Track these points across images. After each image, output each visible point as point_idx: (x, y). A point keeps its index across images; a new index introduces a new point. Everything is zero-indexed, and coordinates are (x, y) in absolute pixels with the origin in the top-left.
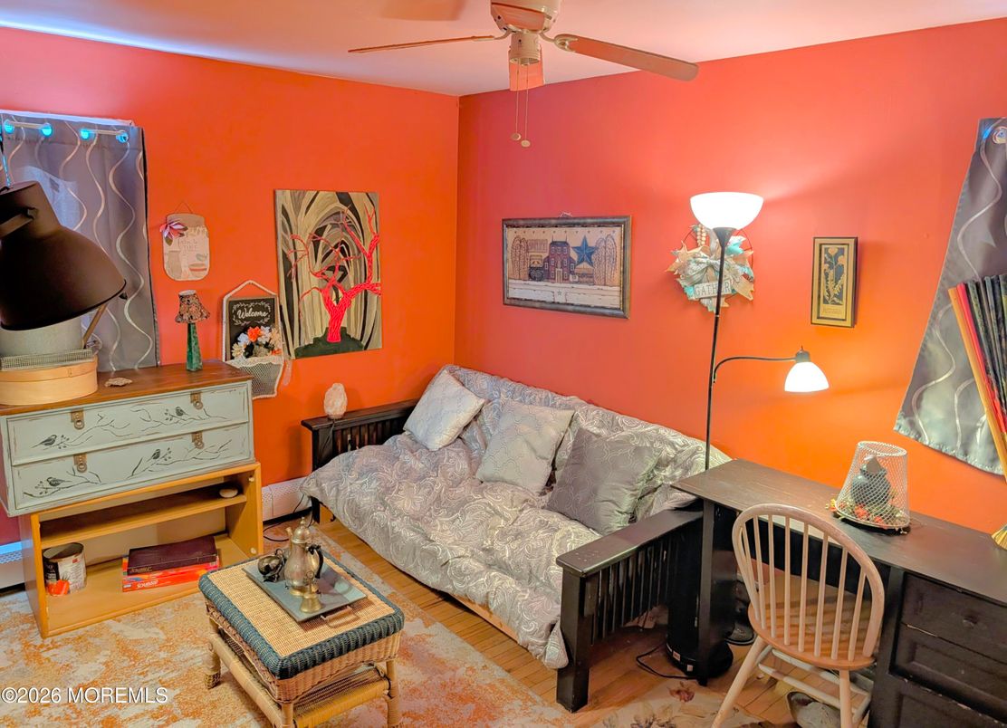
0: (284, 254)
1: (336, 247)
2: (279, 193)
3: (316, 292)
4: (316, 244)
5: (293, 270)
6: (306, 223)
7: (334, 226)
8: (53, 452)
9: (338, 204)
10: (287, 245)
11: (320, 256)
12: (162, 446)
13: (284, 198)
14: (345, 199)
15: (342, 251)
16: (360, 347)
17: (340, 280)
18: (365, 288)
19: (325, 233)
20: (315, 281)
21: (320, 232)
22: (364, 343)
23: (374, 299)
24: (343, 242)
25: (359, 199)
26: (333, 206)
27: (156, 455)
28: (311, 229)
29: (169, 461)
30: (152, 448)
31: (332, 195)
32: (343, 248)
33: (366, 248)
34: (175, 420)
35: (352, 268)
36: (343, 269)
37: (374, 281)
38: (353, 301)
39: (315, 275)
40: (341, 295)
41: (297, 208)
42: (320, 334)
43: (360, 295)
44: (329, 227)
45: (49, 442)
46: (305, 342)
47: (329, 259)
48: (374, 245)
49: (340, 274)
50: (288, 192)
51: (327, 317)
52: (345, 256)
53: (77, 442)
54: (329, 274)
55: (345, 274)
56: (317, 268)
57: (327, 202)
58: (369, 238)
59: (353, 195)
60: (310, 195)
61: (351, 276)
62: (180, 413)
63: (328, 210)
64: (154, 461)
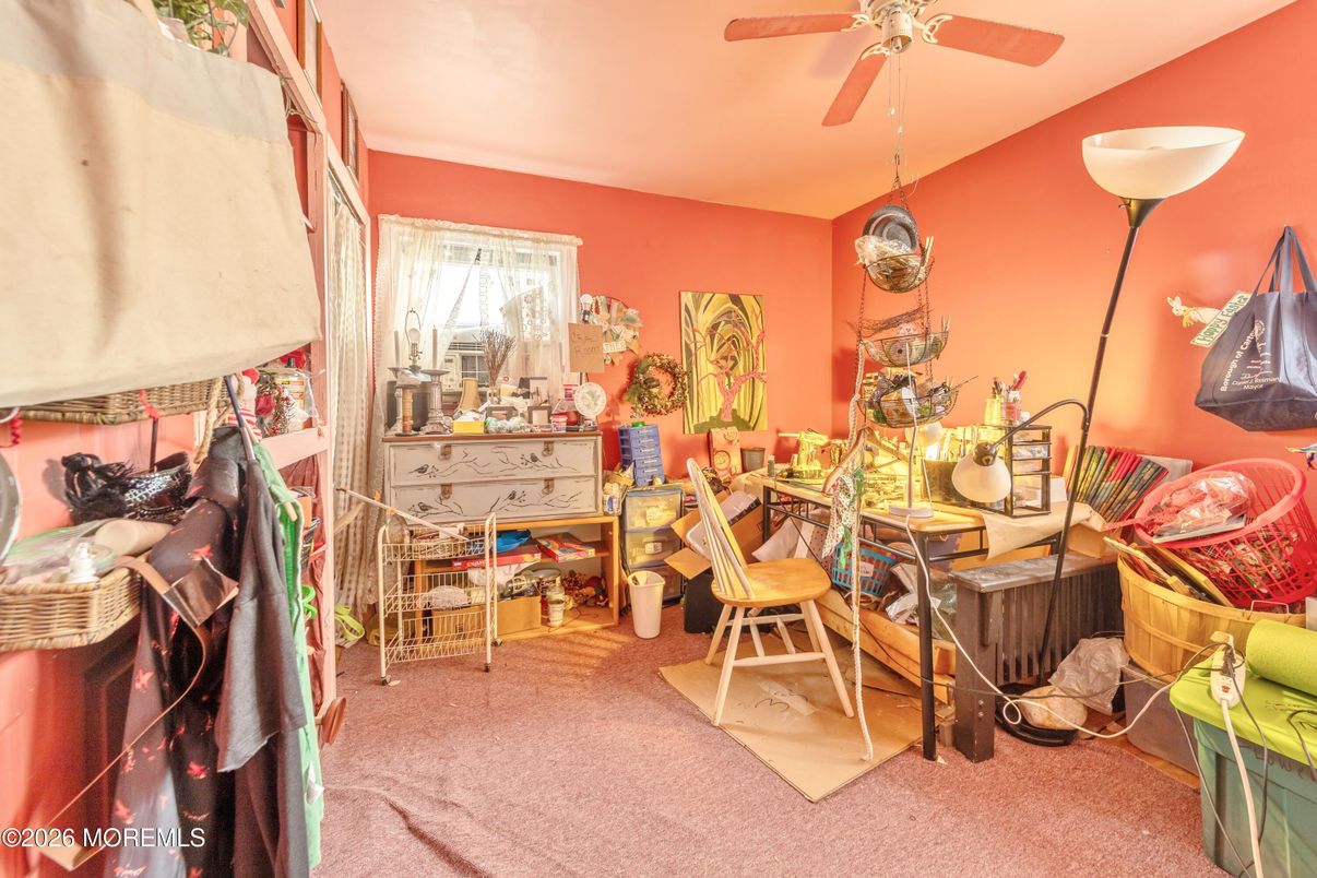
0: (687, 346)
1: (728, 340)
2: (683, 294)
3: (711, 377)
4: (712, 337)
5: (694, 358)
6: (704, 319)
7: (727, 322)
8: (425, 479)
9: (730, 304)
10: (689, 338)
11: (715, 347)
12: (518, 488)
13: (687, 298)
14: (735, 299)
15: (733, 343)
16: (748, 428)
17: (732, 369)
18: (753, 377)
19: (720, 328)
20: (711, 368)
21: (715, 327)
22: (752, 424)
23: (759, 385)
24: (734, 336)
25: (748, 301)
26: (726, 306)
27: (512, 496)
28: (708, 325)
29: (523, 503)
30: (509, 489)
31: (725, 296)
32: (734, 340)
33: (754, 342)
34: (529, 465)
35: (742, 358)
36: (733, 358)
37: (760, 370)
38: (743, 386)
39: (711, 362)
40: (732, 380)
41: (697, 308)
42: (714, 414)
43: (748, 383)
44: (723, 323)
45: (422, 470)
46: (702, 420)
47: (723, 350)
48: (761, 340)
49: (731, 363)
50: (690, 294)
51: (721, 400)
52: (735, 346)
53: (444, 474)
54: (723, 362)
55: (736, 363)
56: (713, 356)
57: (720, 302)
58: (756, 333)
59: (742, 297)
60: (707, 296)
61: (741, 365)
62: (534, 459)
63: (721, 309)
64: (509, 501)
